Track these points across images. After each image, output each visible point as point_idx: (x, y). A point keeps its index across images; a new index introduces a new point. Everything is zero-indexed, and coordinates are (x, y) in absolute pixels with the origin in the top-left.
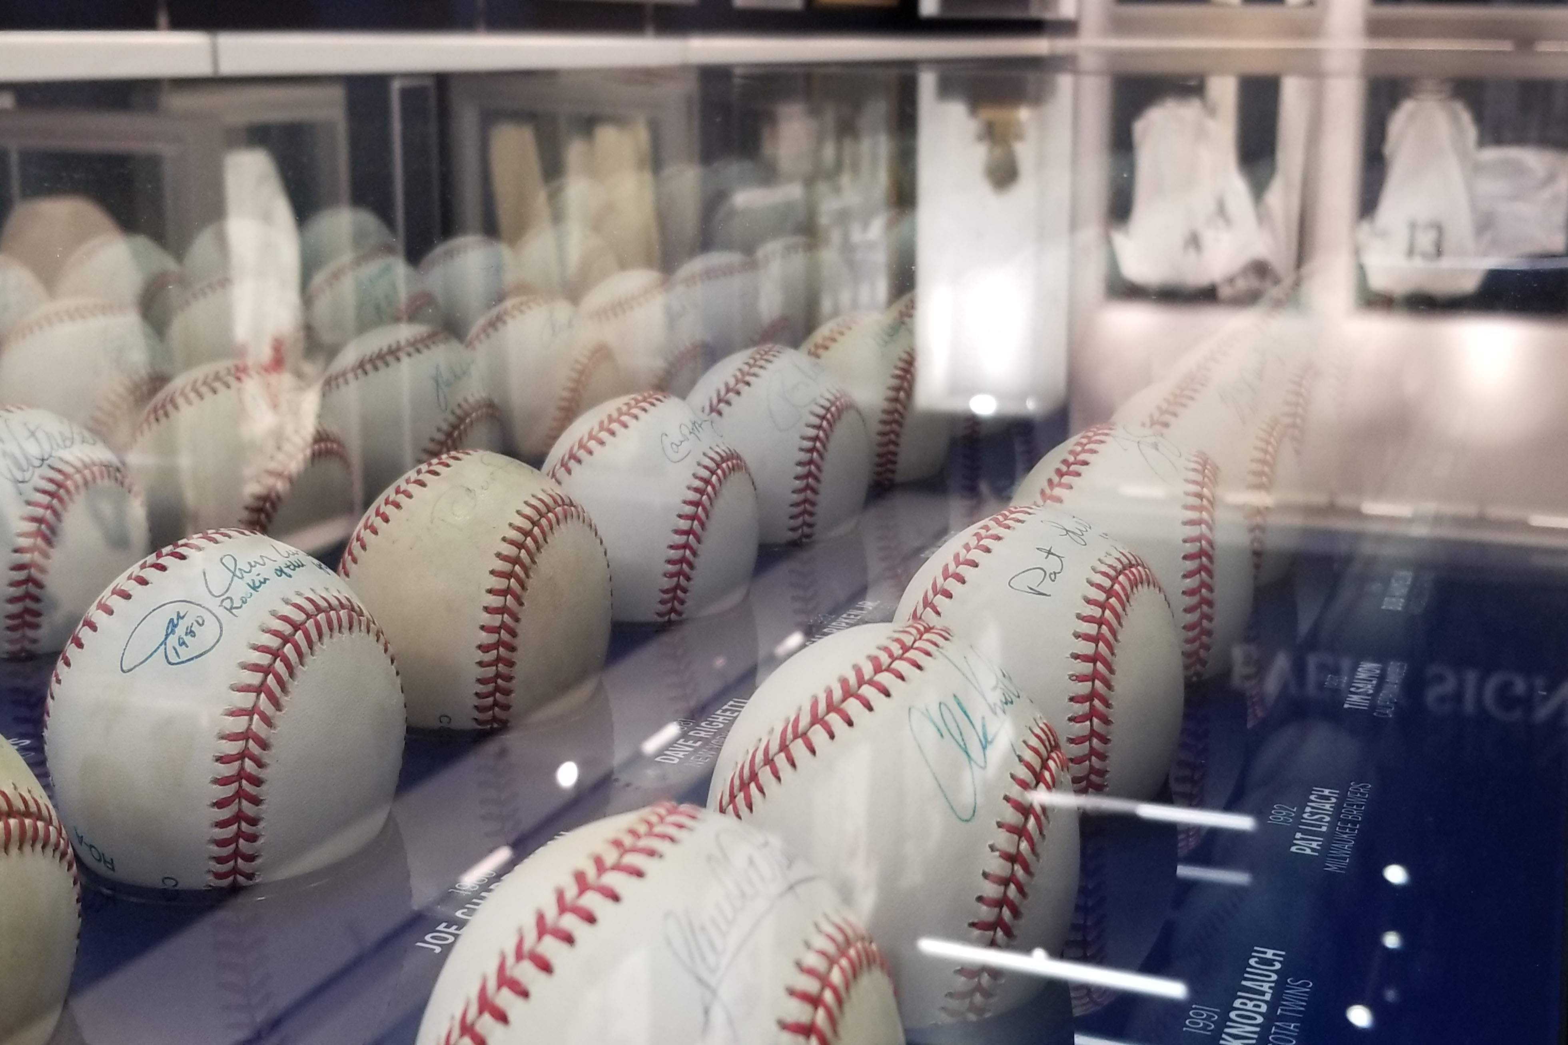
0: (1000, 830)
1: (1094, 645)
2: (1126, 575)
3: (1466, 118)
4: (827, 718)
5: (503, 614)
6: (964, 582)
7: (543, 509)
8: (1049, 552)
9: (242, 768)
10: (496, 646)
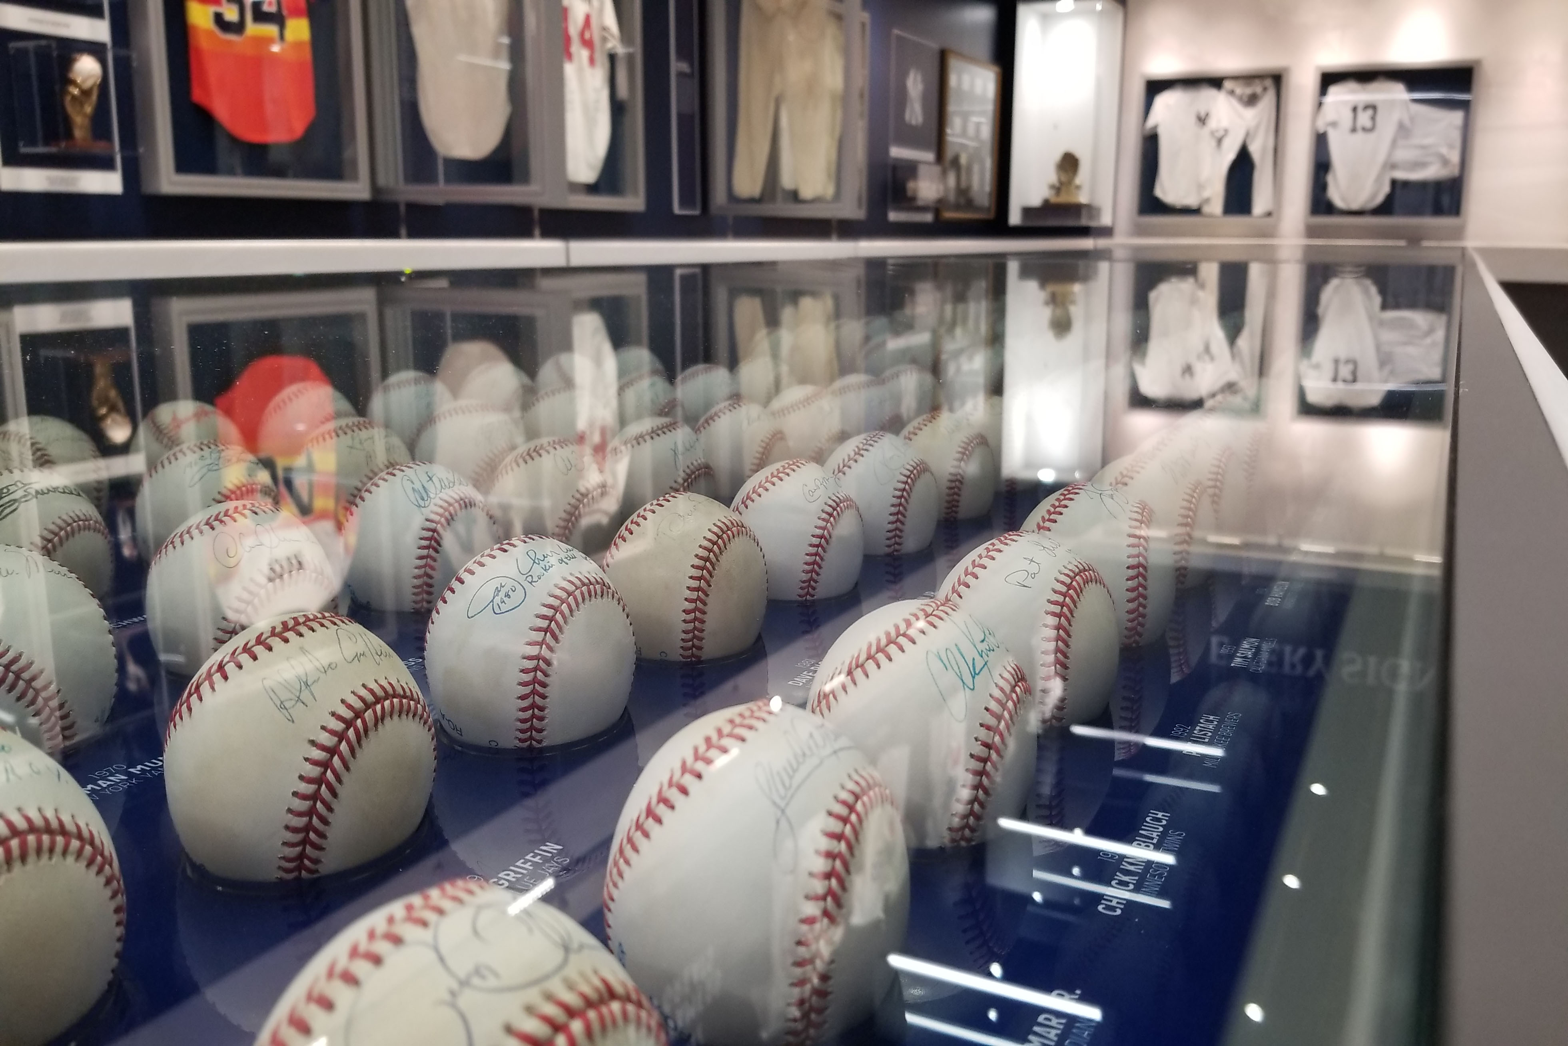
0: (982, 728)
1: (1058, 619)
2: (1081, 576)
3: (1373, 290)
4: (876, 656)
5: (698, 591)
6: (977, 578)
7: (725, 529)
8: (1032, 561)
9: (535, 676)
10: (693, 611)
